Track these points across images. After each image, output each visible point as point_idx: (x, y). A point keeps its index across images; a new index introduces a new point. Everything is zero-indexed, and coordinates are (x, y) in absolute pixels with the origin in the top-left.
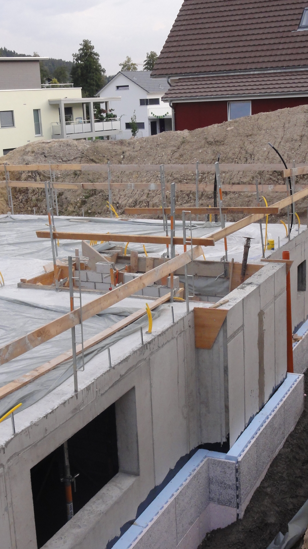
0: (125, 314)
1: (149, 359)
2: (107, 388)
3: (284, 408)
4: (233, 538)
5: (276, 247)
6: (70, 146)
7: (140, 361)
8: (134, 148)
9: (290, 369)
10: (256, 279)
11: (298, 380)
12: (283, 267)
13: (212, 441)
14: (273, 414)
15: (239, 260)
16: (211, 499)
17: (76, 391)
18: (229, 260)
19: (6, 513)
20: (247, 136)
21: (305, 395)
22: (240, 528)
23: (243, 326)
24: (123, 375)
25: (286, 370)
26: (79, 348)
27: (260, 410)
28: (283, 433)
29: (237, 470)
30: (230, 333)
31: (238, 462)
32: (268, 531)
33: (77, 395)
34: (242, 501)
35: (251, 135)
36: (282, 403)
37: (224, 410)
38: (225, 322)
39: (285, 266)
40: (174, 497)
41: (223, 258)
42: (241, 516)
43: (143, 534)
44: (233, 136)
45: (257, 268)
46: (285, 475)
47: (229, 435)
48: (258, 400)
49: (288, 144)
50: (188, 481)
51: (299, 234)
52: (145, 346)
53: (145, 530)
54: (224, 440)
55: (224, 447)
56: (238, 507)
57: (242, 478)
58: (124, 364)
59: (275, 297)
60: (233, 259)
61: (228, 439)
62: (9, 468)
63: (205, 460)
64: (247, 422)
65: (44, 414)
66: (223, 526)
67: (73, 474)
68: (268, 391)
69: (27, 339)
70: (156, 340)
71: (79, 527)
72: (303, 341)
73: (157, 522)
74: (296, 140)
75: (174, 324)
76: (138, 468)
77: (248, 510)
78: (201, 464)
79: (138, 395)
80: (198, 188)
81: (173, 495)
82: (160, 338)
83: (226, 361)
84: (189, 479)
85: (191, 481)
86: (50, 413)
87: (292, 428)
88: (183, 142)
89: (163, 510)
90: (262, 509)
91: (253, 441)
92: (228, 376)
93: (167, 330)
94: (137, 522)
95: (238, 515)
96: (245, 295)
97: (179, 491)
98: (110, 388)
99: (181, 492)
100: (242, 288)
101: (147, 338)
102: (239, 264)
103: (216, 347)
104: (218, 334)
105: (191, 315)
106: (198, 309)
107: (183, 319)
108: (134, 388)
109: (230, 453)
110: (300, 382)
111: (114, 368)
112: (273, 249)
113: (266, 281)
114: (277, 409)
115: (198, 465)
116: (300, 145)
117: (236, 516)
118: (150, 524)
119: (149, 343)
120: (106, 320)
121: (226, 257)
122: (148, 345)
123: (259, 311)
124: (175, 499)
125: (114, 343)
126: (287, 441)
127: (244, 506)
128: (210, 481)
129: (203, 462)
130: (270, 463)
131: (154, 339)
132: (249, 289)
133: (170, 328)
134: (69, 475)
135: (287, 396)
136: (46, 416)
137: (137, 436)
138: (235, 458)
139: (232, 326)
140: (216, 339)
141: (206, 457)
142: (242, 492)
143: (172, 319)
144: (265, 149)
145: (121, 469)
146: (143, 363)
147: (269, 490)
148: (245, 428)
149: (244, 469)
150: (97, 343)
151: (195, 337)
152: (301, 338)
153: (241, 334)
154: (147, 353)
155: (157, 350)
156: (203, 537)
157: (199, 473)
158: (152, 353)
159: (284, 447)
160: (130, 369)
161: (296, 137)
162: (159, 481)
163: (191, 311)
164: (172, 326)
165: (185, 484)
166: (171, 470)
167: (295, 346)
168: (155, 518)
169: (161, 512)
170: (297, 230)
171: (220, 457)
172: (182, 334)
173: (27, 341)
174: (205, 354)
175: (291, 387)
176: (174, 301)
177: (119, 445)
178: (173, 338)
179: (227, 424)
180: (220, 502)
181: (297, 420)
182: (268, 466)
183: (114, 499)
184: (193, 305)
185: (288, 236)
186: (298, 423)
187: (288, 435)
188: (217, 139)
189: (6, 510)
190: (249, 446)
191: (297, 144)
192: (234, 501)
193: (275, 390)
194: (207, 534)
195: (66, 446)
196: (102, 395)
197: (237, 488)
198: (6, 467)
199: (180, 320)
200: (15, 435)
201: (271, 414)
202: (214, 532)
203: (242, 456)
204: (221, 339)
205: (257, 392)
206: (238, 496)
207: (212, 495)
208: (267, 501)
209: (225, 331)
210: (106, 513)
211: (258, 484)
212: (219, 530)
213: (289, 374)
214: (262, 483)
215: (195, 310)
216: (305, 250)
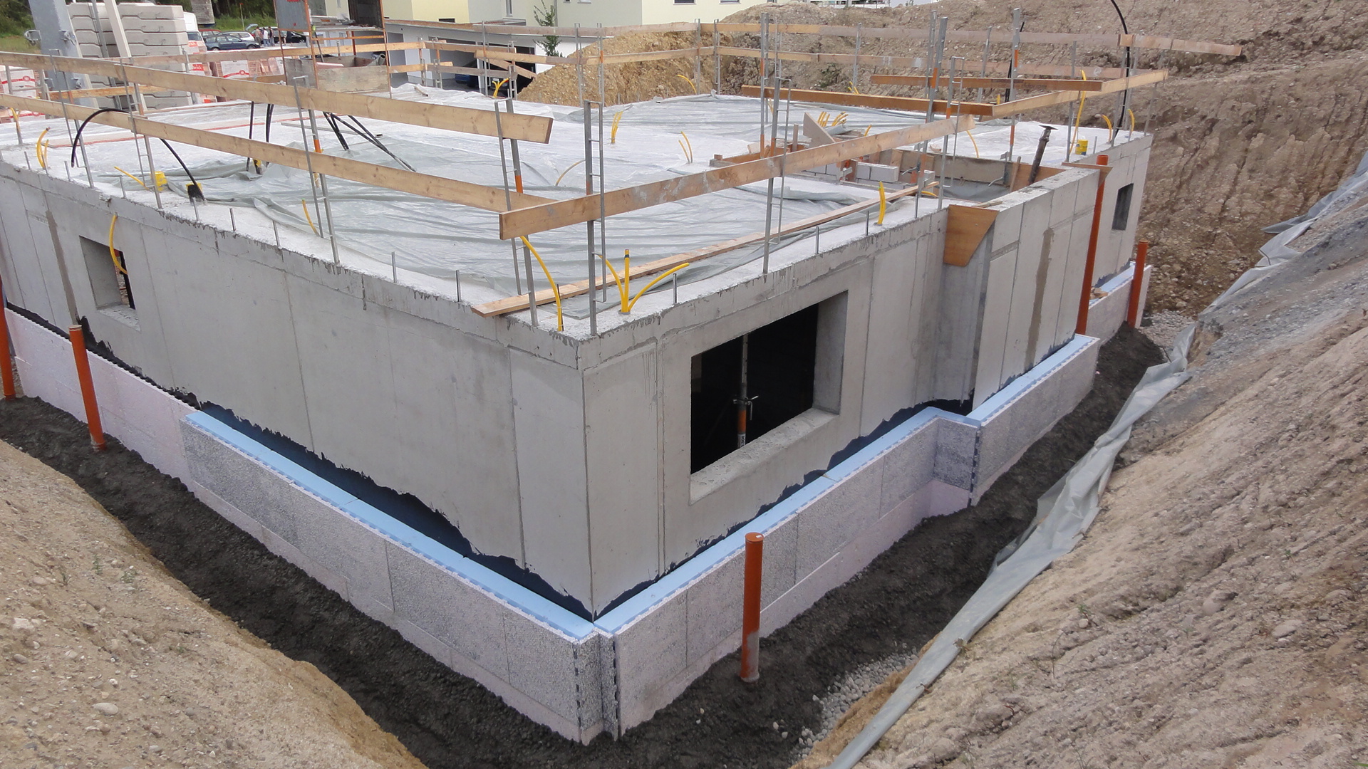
0: (849, 202)
1: (874, 259)
2: (808, 281)
3: (1062, 377)
4: (958, 526)
5: (1089, 152)
7: (860, 258)
9: (1081, 329)
10: (1048, 183)
11: (1090, 344)
12: (1094, 174)
13: (949, 398)
14: (1044, 379)
15: (1030, 161)
16: (935, 475)
17: (765, 271)
18: (1014, 160)
19: (654, 403)
20: (1075, 7)
21: (1098, 373)
22: (971, 516)
23: (1018, 242)
24: (833, 270)
25: (1074, 328)
26: (774, 231)
27: (1026, 372)
28: (1055, 411)
29: (978, 439)
30: (997, 245)
31: (981, 428)
32: (1010, 529)
33: (765, 278)
34: (979, 483)
35: (1080, 6)
36: (1060, 368)
37: (971, 356)
38: (991, 228)
39: (1098, 174)
40: (883, 454)
41: (1004, 156)
42: (975, 503)
43: (833, 488)
44: (1053, 6)
45: (1053, 172)
46: (1046, 464)
47: (973, 391)
48: (1024, 356)
49: (1137, 21)
50: (906, 440)
51: (1129, 142)
52: (869, 239)
53: (837, 485)
54: (967, 398)
55: (964, 407)
56: (972, 491)
57: (983, 452)
58: (837, 254)
59: (1075, 216)
60: (1020, 158)
61: (972, 396)
62: (664, 346)
63: (936, 419)
64: (1004, 382)
65: (718, 290)
66: (946, 514)
67: (750, 395)
68: (1042, 349)
70: (887, 234)
71: (750, 457)
72: (1108, 299)
73: (855, 479)
74: (1151, 16)
75: (916, 221)
76: (839, 404)
77: (985, 497)
78: (929, 424)
79: (854, 311)
81: (882, 452)
82: (892, 232)
83: (985, 286)
84: (908, 437)
85: (910, 441)
86: (726, 290)
87: (1070, 410)
89: (865, 466)
90: (1007, 499)
91: (1007, 407)
92: (984, 306)
93: (905, 225)
94: (827, 473)
95: (970, 500)
96: (1029, 199)
97: (891, 449)
98: (813, 281)
99: (894, 450)
100: (1027, 191)
101: (873, 230)
102: (1027, 165)
103: (972, 264)
104: (979, 246)
105: (944, 214)
106: (956, 206)
107: (930, 216)
108: (846, 292)
109: (970, 416)
110: (1092, 347)
111: (821, 255)
112: (1084, 154)
113: (1064, 187)
114: (1051, 374)
115: (924, 424)
116: (1156, 24)
117: (967, 501)
118: (845, 480)
119: (877, 236)
120: (822, 207)
121: (1009, 154)
122: (875, 238)
123: (1046, 228)
124: (885, 456)
125: (828, 230)
126: (1059, 424)
127: (982, 489)
128: (937, 450)
129: (932, 422)
130: (1028, 446)
131: (884, 232)
132: (1035, 194)
133: (909, 223)
134: (745, 396)
135: (1068, 361)
136: (720, 293)
137: (843, 361)
138: (977, 422)
139: (1002, 236)
140: (975, 251)
141: (936, 416)
142: (980, 470)
143: (914, 214)
144: (1099, 27)
145: (815, 403)
146: (863, 262)
147: (1020, 478)
148: (999, 390)
149: (988, 440)
150: (804, 227)
151: (945, 247)
152: (1106, 294)
153: (1014, 252)
154: (872, 249)
155: (887, 249)
156: (919, 522)
157: (922, 434)
158: (879, 251)
159: (1053, 430)
160: (844, 264)
161: (1151, 10)
162: (867, 431)
163: (945, 209)
164: (913, 222)
165: (901, 442)
166: (884, 423)
167: (1093, 303)
168: (853, 474)
169: (861, 469)
170: (1126, 137)
171: (958, 419)
172: (927, 237)
174: (955, 273)
175: (1078, 351)
176: (923, 196)
177: (817, 370)
178: (912, 239)
179: (974, 375)
180: (947, 480)
181: (1080, 400)
182: (1025, 450)
183: (801, 435)
184: (947, 203)
185: (1112, 142)
186: (1081, 405)
187: (1061, 417)
188: (1028, 9)
189: (655, 399)
190: (1001, 411)
191: (1152, 22)
192: (968, 481)
193: (1053, 351)
194: (923, 519)
195: (745, 340)
196: (800, 287)
197: (975, 463)
198: (660, 343)
199: (926, 216)
200: (676, 305)
201: (1040, 379)
202: (933, 518)
203: (988, 422)
204: (982, 253)
205: (1025, 346)
206: (973, 475)
207: (938, 470)
208: (1014, 492)
209: (990, 242)
210: (788, 449)
211: (1006, 468)
212: (941, 517)
213: (1078, 336)
214: (1013, 468)
215: (950, 209)
216: (1134, 168)
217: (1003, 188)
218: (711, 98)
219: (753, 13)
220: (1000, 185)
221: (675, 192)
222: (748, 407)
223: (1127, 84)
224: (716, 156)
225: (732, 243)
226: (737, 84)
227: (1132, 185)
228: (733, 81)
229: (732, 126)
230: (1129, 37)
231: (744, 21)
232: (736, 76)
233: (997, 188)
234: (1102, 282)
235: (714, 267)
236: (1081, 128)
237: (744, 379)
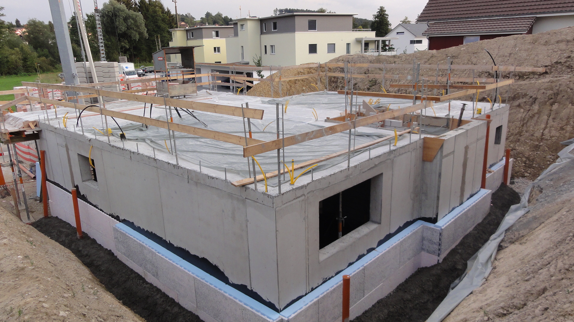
0: (382, 137)
1: (393, 160)
2: (366, 170)
3: (476, 207)
4: (434, 272)
5: (482, 113)
6: (364, 57)
7: (387, 159)
8: (401, 60)
9: (483, 186)
10: (465, 127)
11: (487, 193)
12: (485, 123)
13: (427, 216)
14: (468, 208)
15: (457, 117)
16: (423, 249)
17: (349, 166)
18: (451, 117)
19: (304, 221)
20: (474, 53)
21: (492, 205)
22: (439, 267)
23: (454, 152)
24: (376, 165)
25: (480, 186)
26: (352, 149)
27: (460, 205)
28: (473, 222)
29: (440, 234)
30: (445, 153)
31: (442, 229)
32: (456, 273)
33: (349, 169)
34: (442, 253)
35: (476, 53)
36: (475, 203)
37: (436, 199)
38: (442, 146)
39: (487, 123)
40: (400, 241)
41: (447, 116)
42: (441, 261)
43: (379, 255)
44: (464, 53)
45: (467, 122)
46: (471, 245)
47: (437, 213)
48: (459, 199)
49: (500, 59)
50: (409, 234)
51: (499, 108)
52: (391, 152)
53: (380, 254)
54: (435, 216)
55: (434, 221)
56: (439, 256)
57: (443, 240)
58: (378, 158)
59: (478, 140)
60: (453, 116)
61: (437, 216)
62: (308, 197)
63: (422, 226)
64: (451, 209)
65: (329, 174)
66: (428, 266)
67: (343, 216)
68: (467, 195)
69: (323, 130)
70: (399, 150)
71: (344, 243)
72: (494, 173)
73: (389, 252)
74: (506, 56)
75: (410, 144)
76: (381, 220)
77: (445, 259)
78: (419, 228)
79: (385, 182)
80: (437, 79)
81: (399, 240)
82: (401, 149)
83: (440, 170)
84: (410, 233)
85: (412, 234)
86: (333, 174)
87: (480, 221)
88: (432, 57)
89: (392, 246)
90: (454, 260)
91: (452, 220)
92: (440, 178)
93: (406, 146)
94: (377, 249)
95: (438, 260)
96: (457, 134)
97: (403, 239)
98: (368, 170)
99: (404, 239)
100: (456, 131)
101: (393, 148)
102: (456, 119)
103: (435, 161)
104: (437, 153)
105: (422, 141)
106: (427, 137)
107: (416, 142)
108: (382, 174)
109: (437, 224)
110: (489, 194)
111: (371, 159)
112: (480, 114)
113: (472, 128)
114: (471, 206)
115: (417, 228)
116: (508, 59)
117: (437, 261)
118: (384, 252)
119: (394, 150)
120: (371, 138)
121: (449, 115)
122: (393, 152)
123: (465, 145)
124: (401, 242)
125: (374, 148)
126: (476, 227)
127: (444, 255)
128: (423, 239)
129: (420, 227)
130: (462, 237)
131: (397, 149)
132: (460, 132)
133: (407, 145)
134: (341, 217)
135: (478, 200)
136: (330, 175)
137: (381, 202)
138: (440, 227)
139: (446, 150)
140: (435, 156)
141: (422, 224)
142: (442, 247)
143: (409, 141)
144: (484, 61)
145: (371, 219)
146: (389, 161)
147: (460, 251)
148: (449, 213)
149: (445, 234)
150: (364, 147)
151: (423, 154)
152: (494, 171)
153: (452, 156)
154: (392, 156)
155: (398, 156)
156: (416, 270)
157: (416, 232)
158: (395, 157)
159: (473, 230)
160: (381, 163)
161: (506, 54)
162: (393, 231)
163: (422, 139)
164: (409, 144)
165: (407, 235)
166: (400, 227)
167: (488, 175)
168: (388, 249)
169: (391, 247)
170: (498, 106)
171: (431, 225)
172: (415, 150)
173: (324, 131)
174: (428, 165)
175: (482, 196)
176: (413, 133)
177: (371, 206)
178: (409, 151)
179: (437, 207)
180: (428, 252)
181: (484, 217)
182: (461, 238)
183: (365, 233)
184: (423, 136)
185: (492, 109)
186: (485, 219)
187: (476, 224)
188: (454, 55)
189: (304, 219)
190: (450, 222)
191: (506, 59)
192: (437, 252)
193: (471, 196)
194: (419, 268)
195: (341, 194)
196: (363, 172)
197: (440, 245)
198: (306, 197)
199: (414, 142)
200: (313, 181)
201: (466, 208)
202: (423, 268)
203: (444, 227)
204: (439, 157)
205: (459, 194)
206: (439, 250)
207: (424, 247)
208: (458, 257)
209: (442, 152)
210: (360, 239)
211: (453, 246)
212: (426, 268)
213: (482, 190)
214: (456, 246)
215: (425, 139)
216: (502, 119)
217: (446, 129)
218: (324, 93)
219: (341, 59)
220: (445, 127)
221: (312, 137)
222: (342, 221)
223: (497, 85)
224: (327, 118)
225: (335, 155)
226: (335, 86)
227: (502, 126)
228: (333, 85)
229: (333, 105)
230: (496, 67)
231: (337, 61)
232: (334, 83)
233: (444, 129)
234: (491, 166)
235: (328, 165)
236: (478, 103)
237: (341, 210)
